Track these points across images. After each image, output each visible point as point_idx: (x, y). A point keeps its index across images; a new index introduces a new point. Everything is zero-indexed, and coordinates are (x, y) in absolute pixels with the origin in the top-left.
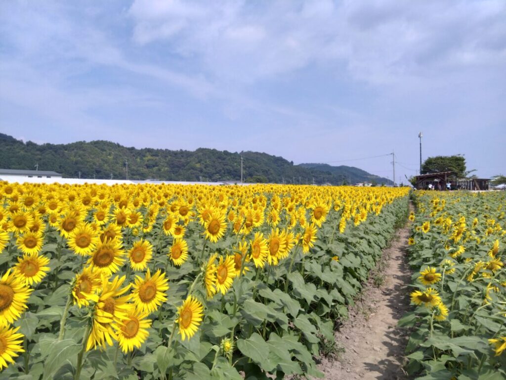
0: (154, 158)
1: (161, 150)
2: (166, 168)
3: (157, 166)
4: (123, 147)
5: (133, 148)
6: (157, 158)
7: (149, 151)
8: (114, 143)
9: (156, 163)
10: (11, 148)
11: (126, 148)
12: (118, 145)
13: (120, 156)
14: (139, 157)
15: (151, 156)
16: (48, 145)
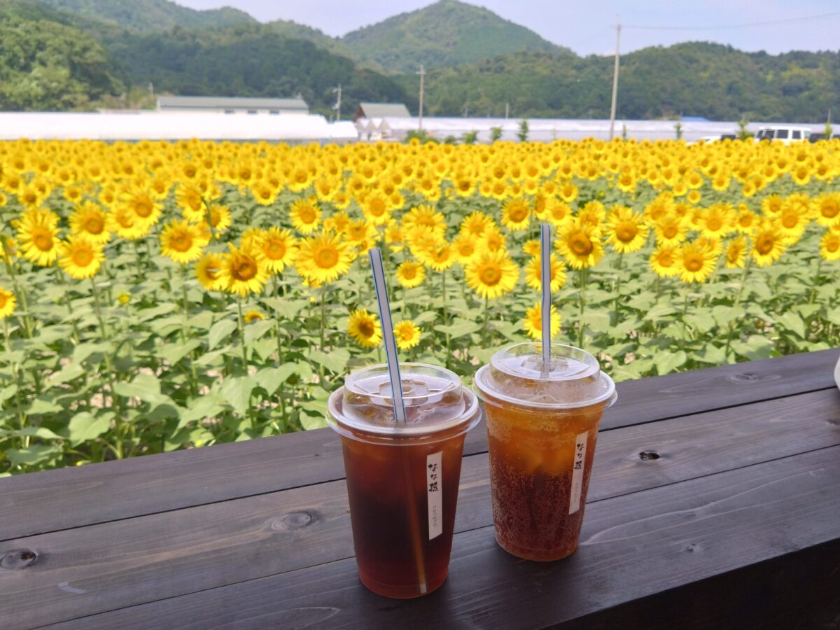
0: (804, 72)
1: (828, 52)
2: (830, 95)
3: (809, 89)
4: (739, 52)
5: (762, 54)
6: (814, 72)
7: (797, 56)
8: (722, 46)
9: (808, 83)
10: (527, 67)
11: (747, 54)
12: (730, 49)
13: (728, 71)
14: (771, 72)
15: (803, 67)
16: (594, 56)
